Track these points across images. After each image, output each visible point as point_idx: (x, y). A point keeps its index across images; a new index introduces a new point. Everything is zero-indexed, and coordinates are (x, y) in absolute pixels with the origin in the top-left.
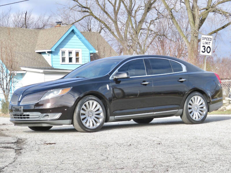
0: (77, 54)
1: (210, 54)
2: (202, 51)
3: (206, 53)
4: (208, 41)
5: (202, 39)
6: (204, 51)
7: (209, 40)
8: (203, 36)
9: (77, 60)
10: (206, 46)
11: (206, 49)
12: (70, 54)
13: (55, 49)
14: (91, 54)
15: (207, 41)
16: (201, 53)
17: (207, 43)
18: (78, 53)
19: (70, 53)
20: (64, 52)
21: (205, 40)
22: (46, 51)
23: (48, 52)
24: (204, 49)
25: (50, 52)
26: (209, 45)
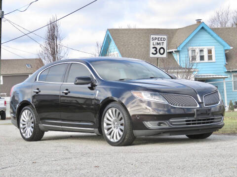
0: (210, 52)
1: (165, 55)
2: (153, 53)
3: (158, 55)
4: (160, 42)
5: (151, 39)
6: (155, 52)
7: (162, 39)
8: (152, 36)
9: (210, 58)
10: (158, 47)
11: (158, 50)
12: (202, 53)
13: (182, 49)
14: (226, 50)
15: (158, 42)
16: (152, 55)
17: (158, 44)
18: (211, 50)
19: (201, 51)
20: (195, 50)
21: (157, 41)
22: (173, 50)
23: (175, 51)
24: (156, 51)
25: (178, 51)
26: (162, 46)
